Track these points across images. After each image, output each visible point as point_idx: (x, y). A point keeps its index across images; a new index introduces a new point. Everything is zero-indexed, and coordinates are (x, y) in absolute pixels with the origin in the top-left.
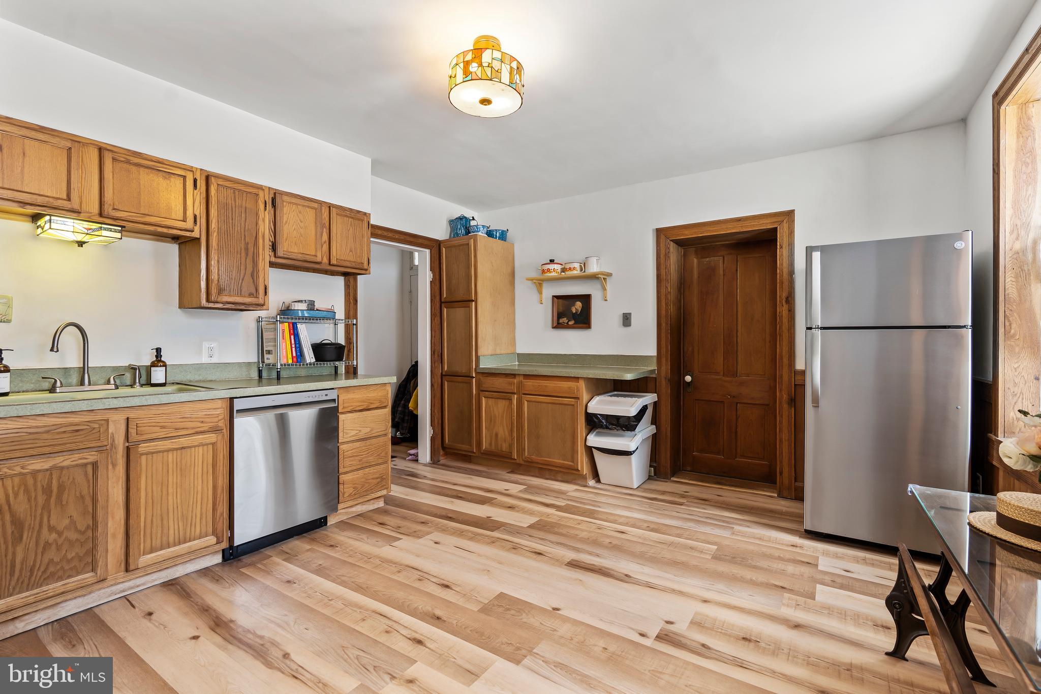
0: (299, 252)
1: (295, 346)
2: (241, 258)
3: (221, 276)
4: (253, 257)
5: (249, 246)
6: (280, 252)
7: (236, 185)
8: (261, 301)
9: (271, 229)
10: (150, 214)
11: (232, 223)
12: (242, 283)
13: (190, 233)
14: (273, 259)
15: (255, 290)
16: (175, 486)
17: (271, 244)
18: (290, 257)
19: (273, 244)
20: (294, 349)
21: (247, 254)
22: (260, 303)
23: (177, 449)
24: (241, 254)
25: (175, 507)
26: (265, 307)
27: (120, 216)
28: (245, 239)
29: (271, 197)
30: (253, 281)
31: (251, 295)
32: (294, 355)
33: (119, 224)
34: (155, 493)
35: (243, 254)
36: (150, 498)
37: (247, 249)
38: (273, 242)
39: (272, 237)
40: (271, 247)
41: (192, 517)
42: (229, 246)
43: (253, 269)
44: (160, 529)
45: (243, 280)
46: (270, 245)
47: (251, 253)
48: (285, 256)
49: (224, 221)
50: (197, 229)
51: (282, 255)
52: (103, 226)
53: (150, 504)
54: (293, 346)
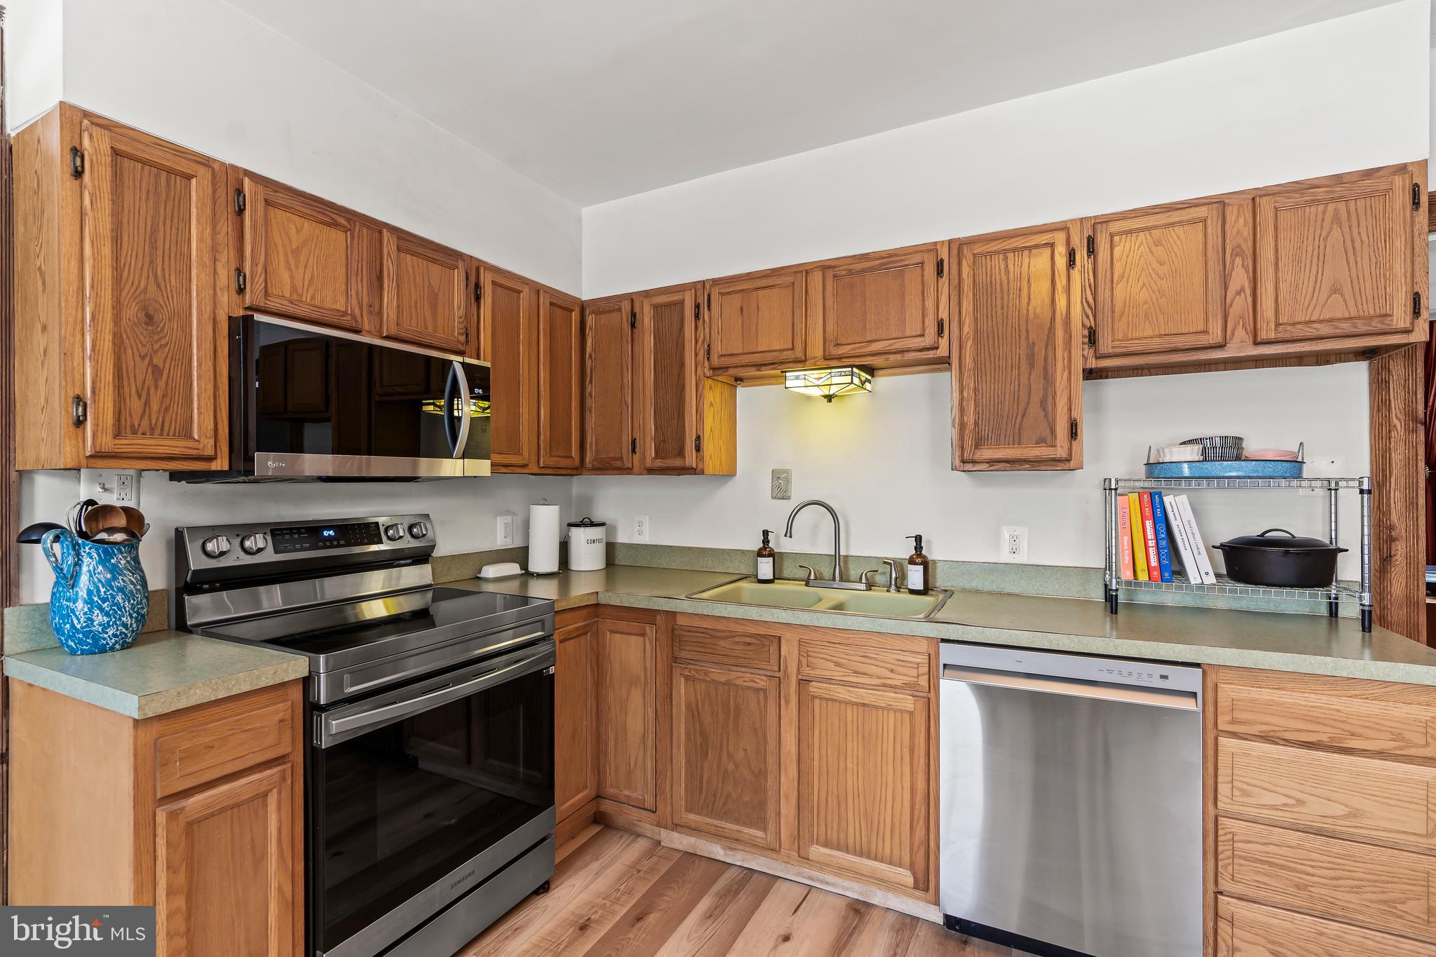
0: (1157, 333)
1: (1157, 543)
2: (1019, 375)
3: (983, 414)
4: (1045, 369)
5: (1036, 347)
6: (1105, 345)
7: (1006, 243)
8: (1061, 452)
9: (1087, 302)
10: (877, 338)
11: (1003, 314)
12: (1022, 422)
13: (934, 352)
14: (1093, 363)
15: (1049, 431)
16: (855, 761)
17: (1086, 332)
18: (1131, 349)
19: (1090, 333)
20: (1152, 552)
21: (1032, 366)
22: (1058, 456)
23: (857, 704)
24: (1019, 368)
25: (856, 794)
26: (1072, 465)
27: (841, 352)
28: (1027, 338)
29: (1086, 235)
30: (1046, 416)
31: (1041, 441)
32: (1154, 563)
33: (845, 364)
34: (830, 760)
35: (1024, 367)
36: (824, 764)
37: (1031, 357)
38: (1091, 327)
39: (1088, 317)
40: (1086, 340)
41: (879, 823)
42: (997, 358)
43: (1046, 390)
44: (837, 818)
45: (1023, 416)
46: (1084, 336)
47: (1039, 362)
48: (1118, 350)
49: (987, 317)
50: (943, 343)
51: (1110, 351)
52: (833, 370)
53: (825, 775)
54: (1151, 543)
